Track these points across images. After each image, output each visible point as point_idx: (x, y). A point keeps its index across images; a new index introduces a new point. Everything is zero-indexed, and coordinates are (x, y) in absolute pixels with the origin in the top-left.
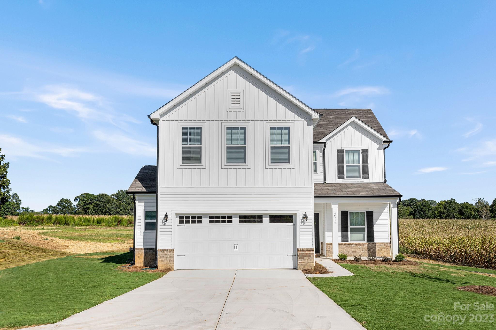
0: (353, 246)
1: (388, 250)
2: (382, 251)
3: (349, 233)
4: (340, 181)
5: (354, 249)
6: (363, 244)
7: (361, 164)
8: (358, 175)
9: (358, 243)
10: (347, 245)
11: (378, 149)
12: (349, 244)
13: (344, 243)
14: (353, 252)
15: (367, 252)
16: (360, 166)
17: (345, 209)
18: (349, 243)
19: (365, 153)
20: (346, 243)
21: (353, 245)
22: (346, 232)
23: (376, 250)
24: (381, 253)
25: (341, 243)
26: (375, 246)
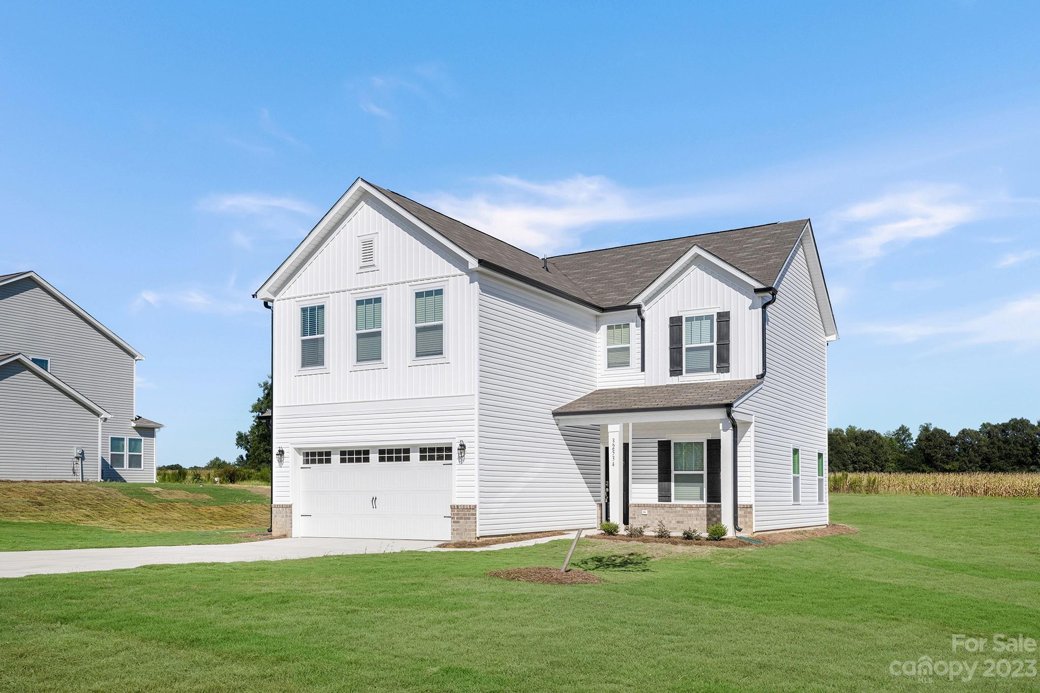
0: (679, 511)
1: (747, 520)
3: (673, 484)
4: (675, 380)
5: (681, 515)
6: (698, 507)
7: (715, 344)
8: (708, 366)
9: (688, 505)
11: (750, 308)
12: (670, 507)
13: (661, 504)
14: (678, 522)
15: (706, 522)
16: (713, 347)
18: (673, 505)
19: (724, 318)
20: (665, 505)
21: (678, 509)
22: (667, 483)
25: (656, 505)
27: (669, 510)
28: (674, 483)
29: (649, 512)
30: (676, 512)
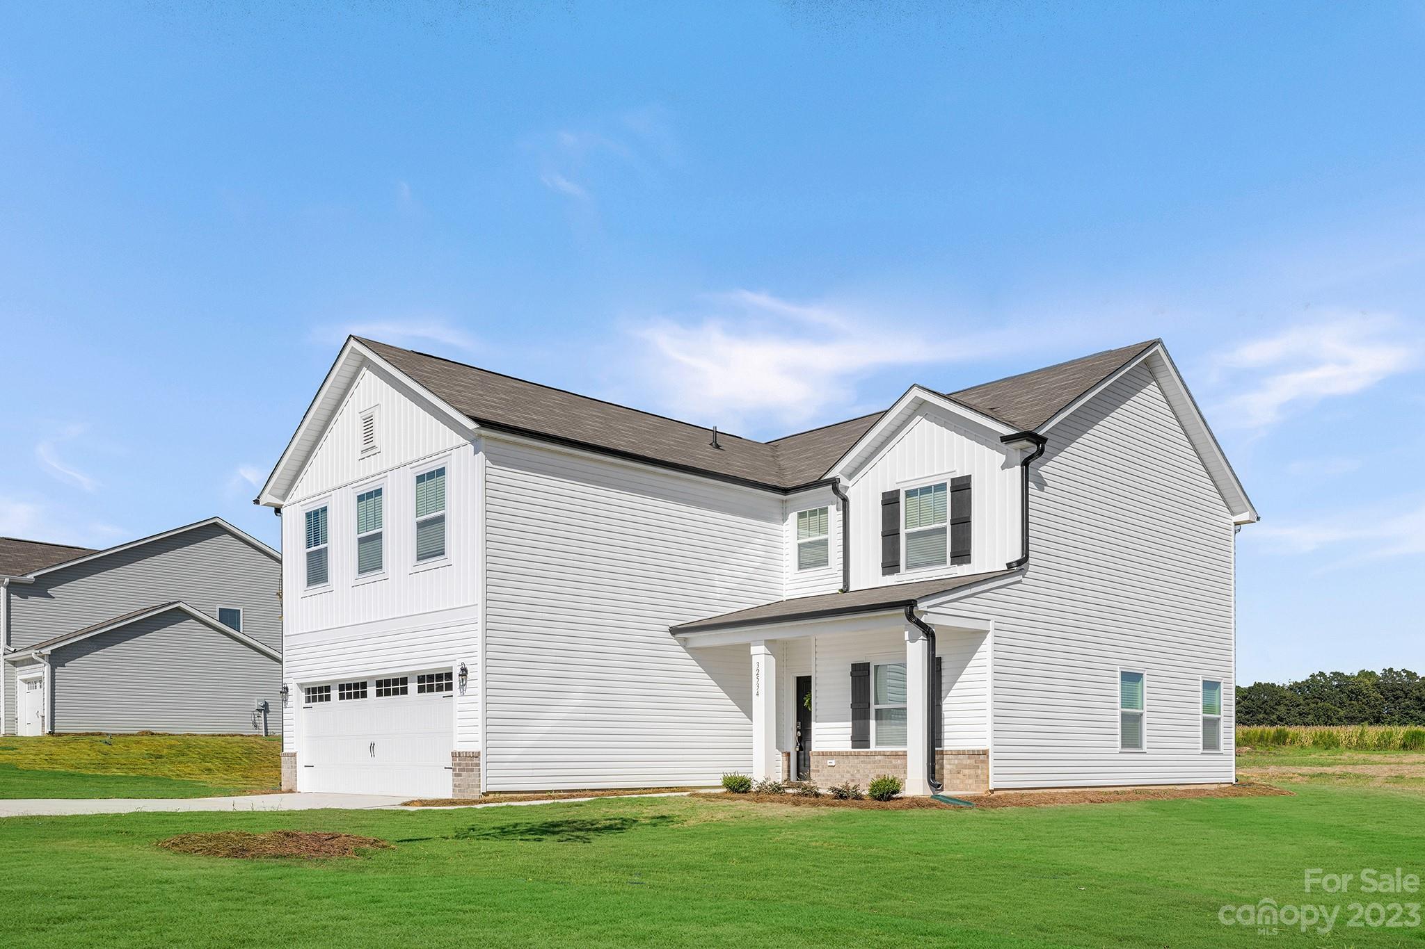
0: (880, 761)
1: (980, 770)
2: (960, 776)
3: (873, 723)
4: (890, 580)
5: (883, 767)
7: (948, 525)
8: (938, 556)
9: (892, 752)
10: (862, 758)
11: (1003, 467)
12: (868, 755)
13: (854, 752)
16: (945, 529)
17: (861, 658)
18: (871, 752)
19: (962, 487)
20: (859, 752)
21: (879, 758)
22: (863, 722)
23: (945, 772)
24: (958, 781)
25: (851, 752)
26: (941, 761)
27: (866, 759)
28: (874, 720)
29: (838, 762)
30: (874, 762)
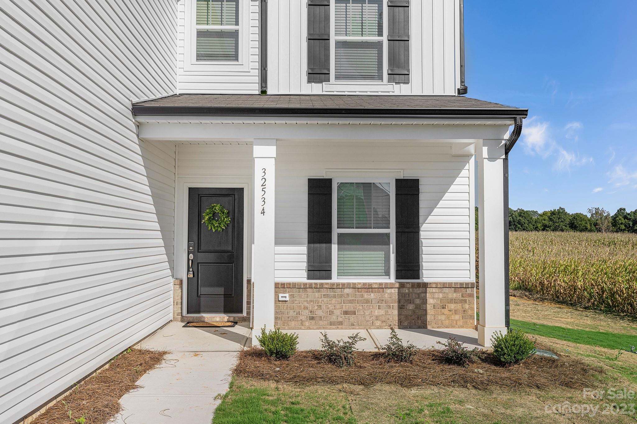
0: (348, 294)
1: (467, 306)
2: (446, 311)
3: (335, 250)
4: (317, 89)
5: (351, 302)
6: (382, 287)
7: (384, 39)
8: (375, 72)
9: (364, 284)
10: (324, 292)
12: (332, 287)
13: (316, 284)
14: (346, 313)
15: (396, 312)
16: (380, 44)
17: (320, 173)
18: (333, 284)
19: (399, 3)
20: (322, 284)
21: (347, 291)
22: (324, 245)
23: (429, 307)
24: (443, 317)
25: (305, 284)
26: (423, 295)
28: (337, 246)
29: (292, 296)
30: (341, 296)
